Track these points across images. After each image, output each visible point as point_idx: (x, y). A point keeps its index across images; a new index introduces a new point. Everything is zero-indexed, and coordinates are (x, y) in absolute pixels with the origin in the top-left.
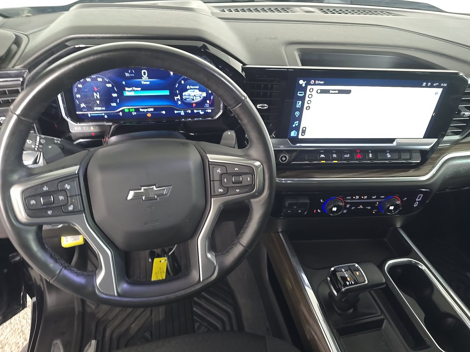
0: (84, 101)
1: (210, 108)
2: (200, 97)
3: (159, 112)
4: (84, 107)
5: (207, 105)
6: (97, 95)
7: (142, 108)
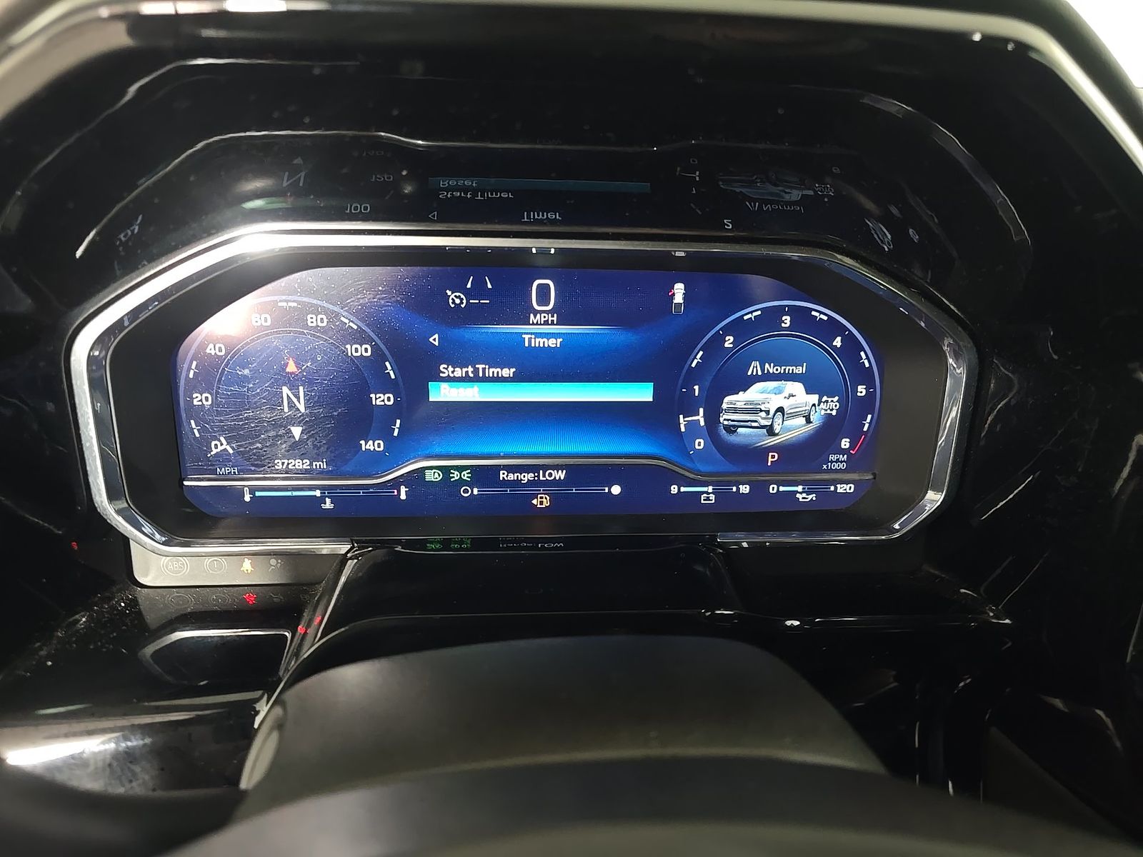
0: (231, 429)
1: (855, 476)
2: (808, 421)
3: (594, 490)
4: (223, 458)
5: (837, 462)
6: (296, 401)
7: (510, 469)
